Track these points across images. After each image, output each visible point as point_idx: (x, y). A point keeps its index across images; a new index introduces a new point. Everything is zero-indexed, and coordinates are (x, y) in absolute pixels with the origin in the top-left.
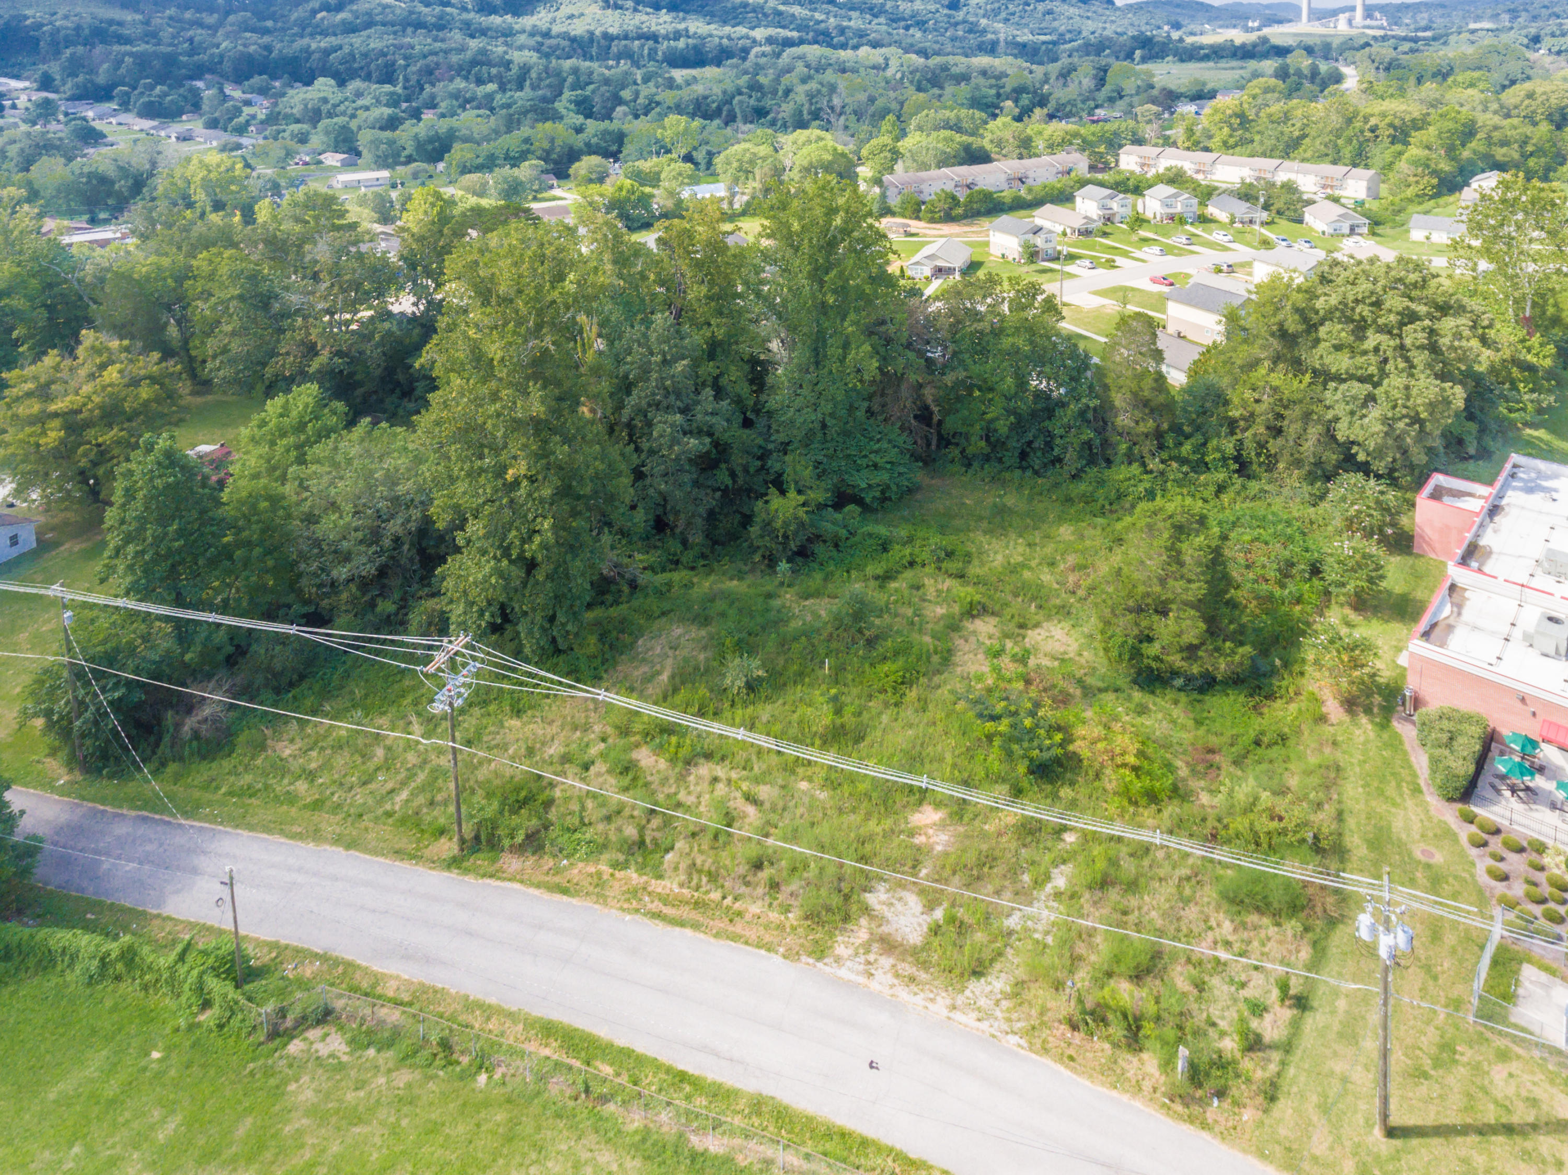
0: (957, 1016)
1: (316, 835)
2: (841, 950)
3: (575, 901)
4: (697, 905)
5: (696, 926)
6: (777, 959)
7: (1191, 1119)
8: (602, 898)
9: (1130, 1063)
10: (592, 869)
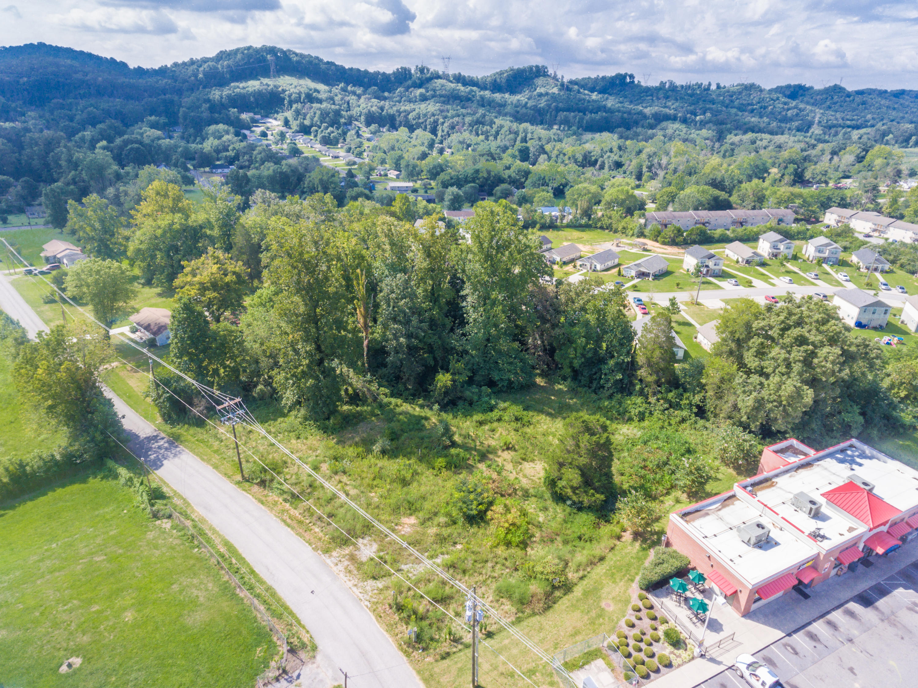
0: (355, 589)
1: (208, 461)
2: (334, 554)
3: (263, 507)
4: (300, 522)
5: (293, 528)
6: (310, 548)
7: (405, 652)
8: (272, 510)
9: (402, 627)
10: (277, 499)
